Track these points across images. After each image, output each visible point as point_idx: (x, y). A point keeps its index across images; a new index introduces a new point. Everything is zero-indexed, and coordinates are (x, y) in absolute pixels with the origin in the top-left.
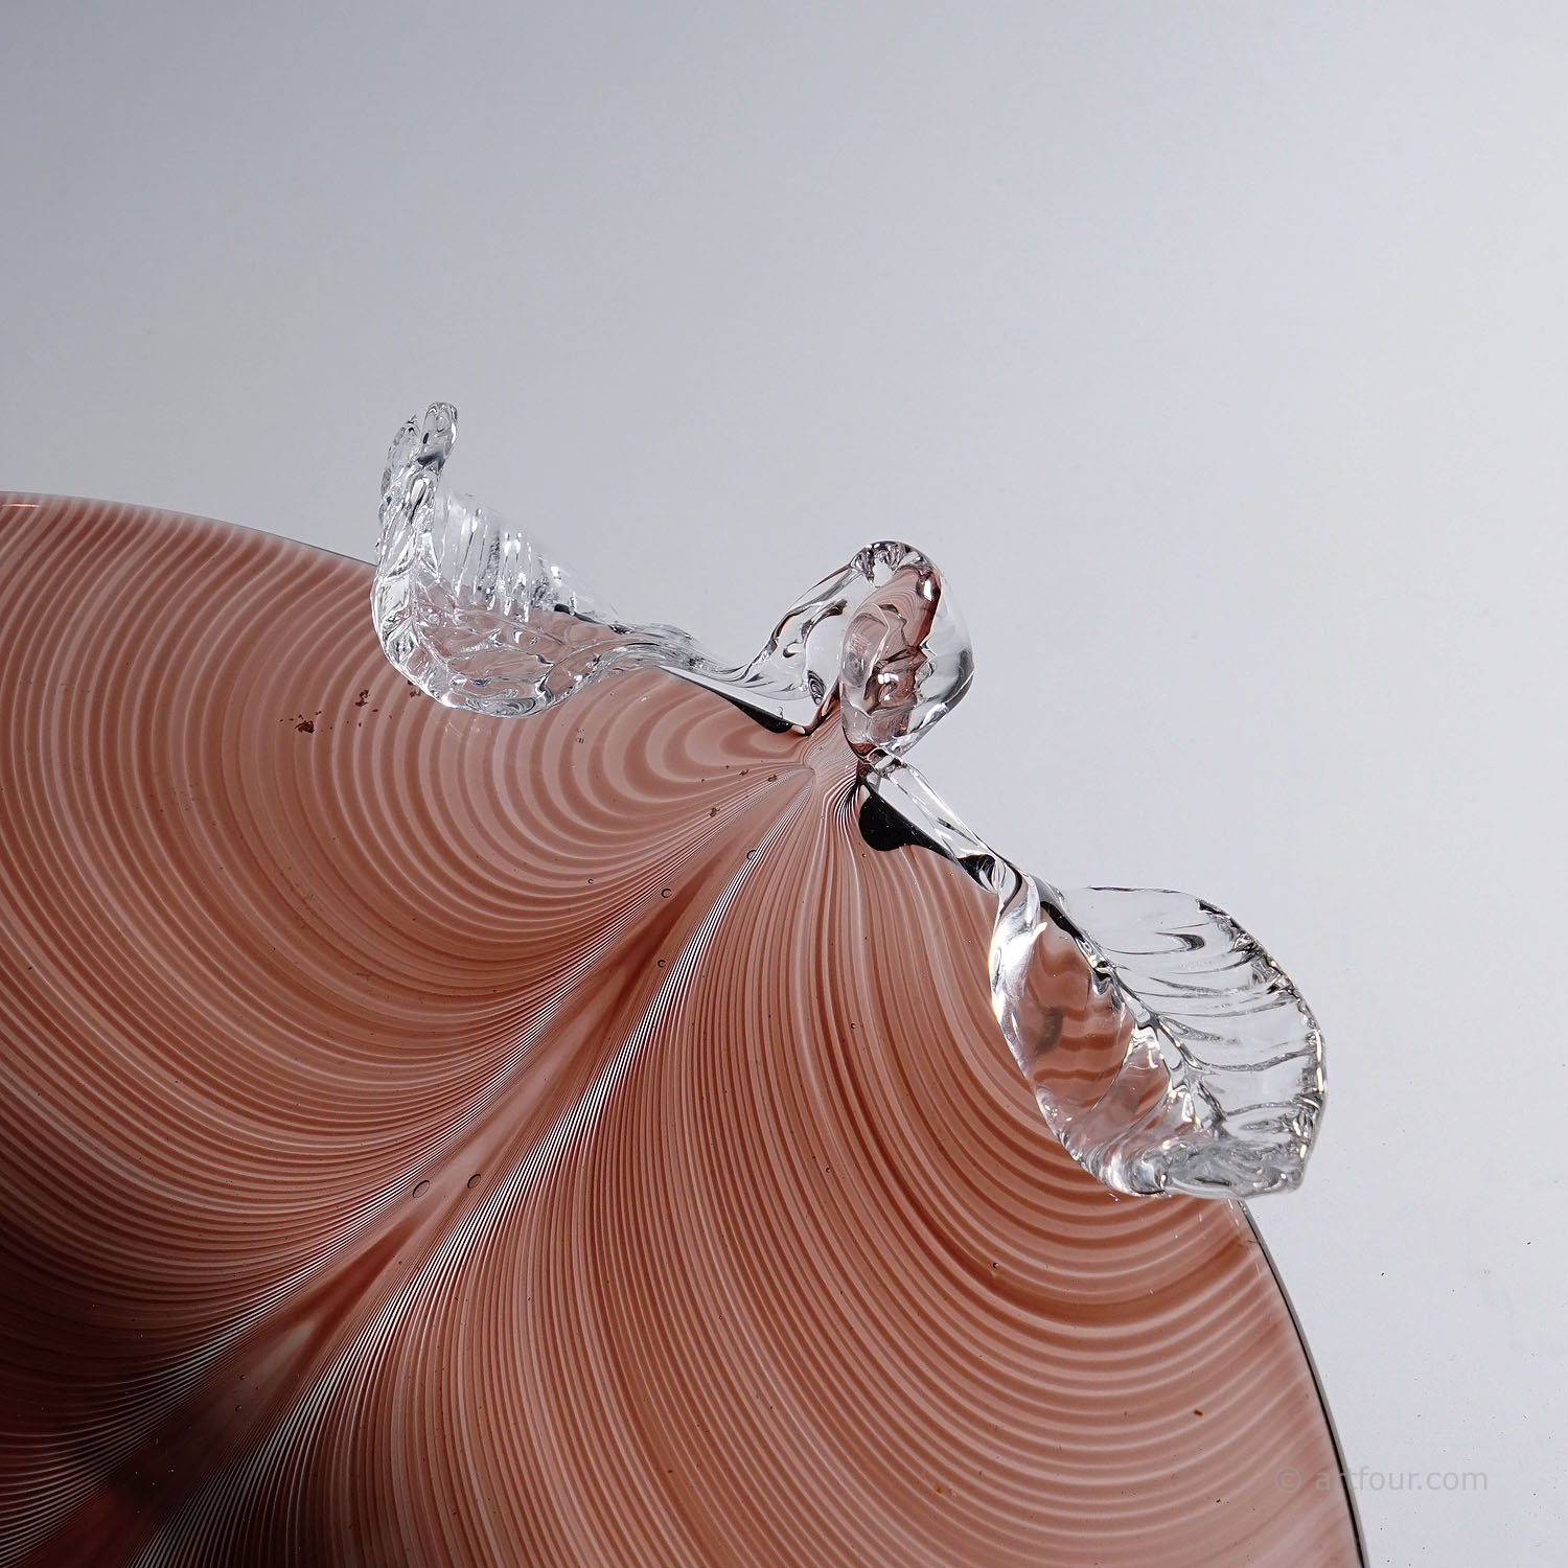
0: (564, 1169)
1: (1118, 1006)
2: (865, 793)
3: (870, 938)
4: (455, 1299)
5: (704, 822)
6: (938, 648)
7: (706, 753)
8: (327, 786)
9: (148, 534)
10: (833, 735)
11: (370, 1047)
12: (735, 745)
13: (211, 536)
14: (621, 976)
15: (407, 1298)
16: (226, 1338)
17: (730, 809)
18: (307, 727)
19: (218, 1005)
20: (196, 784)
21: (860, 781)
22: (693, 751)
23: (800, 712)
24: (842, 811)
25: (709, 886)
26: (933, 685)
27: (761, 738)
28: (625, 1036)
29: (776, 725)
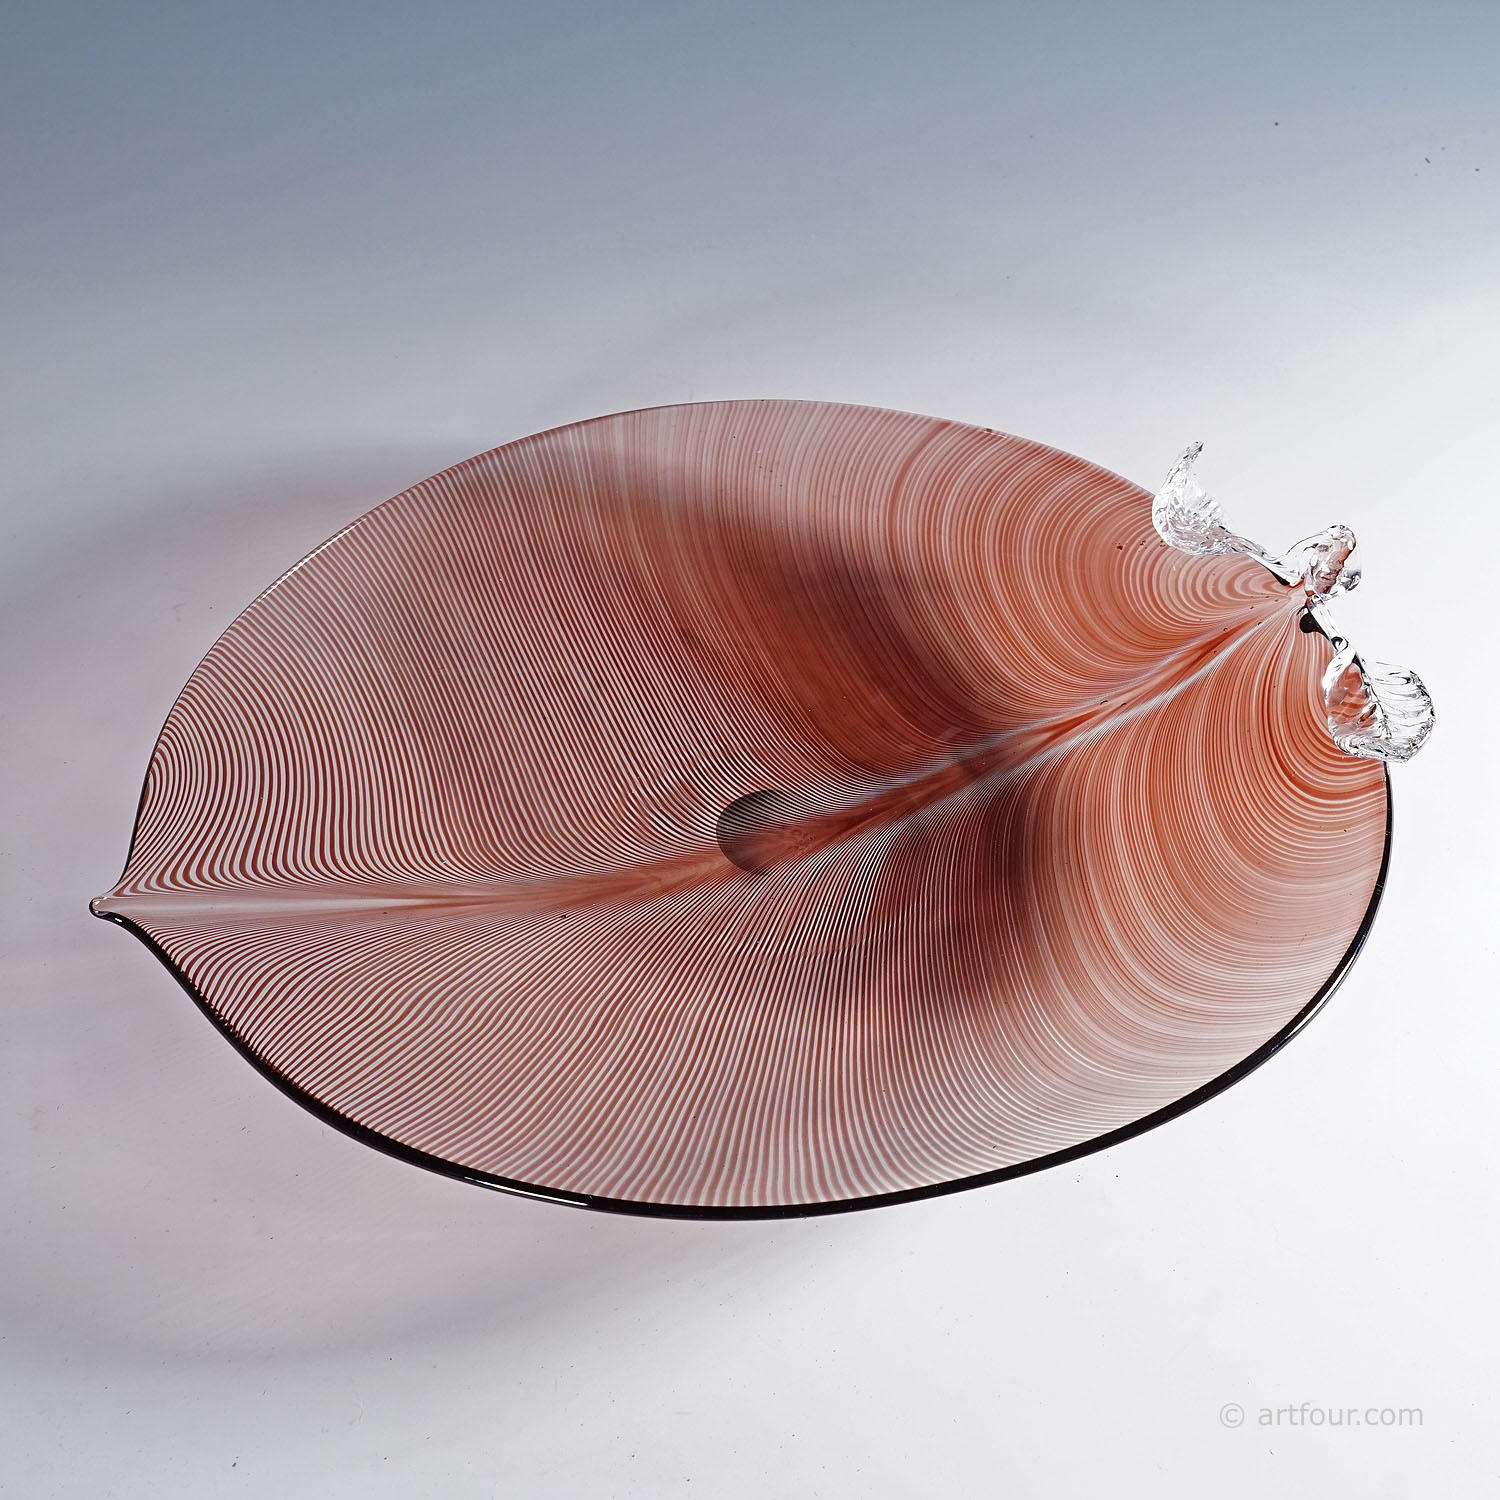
0: (1151, 716)
1: (1367, 696)
2: (1306, 611)
3: (1291, 660)
4: (1096, 748)
5: (1247, 610)
6: (1350, 565)
7: (1256, 587)
8: (1121, 565)
9: (1115, 482)
10: (1301, 591)
11: (1099, 651)
12: (1267, 586)
13: (1126, 485)
14: (1200, 653)
15: (1083, 738)
16: (1015, 732)
17: (1258, 607)
18: (1120, 548)
19: (1054, 624)
20: (1075, 557)
21: (1306, 606)
22: (1251, 586)
23: (1293, 581)
24: (1295, 617)
25: (1246, 627)
26: (1343, 578)
27: (1277, 585)
28: (1193, 673)
29: (1285, 583)
